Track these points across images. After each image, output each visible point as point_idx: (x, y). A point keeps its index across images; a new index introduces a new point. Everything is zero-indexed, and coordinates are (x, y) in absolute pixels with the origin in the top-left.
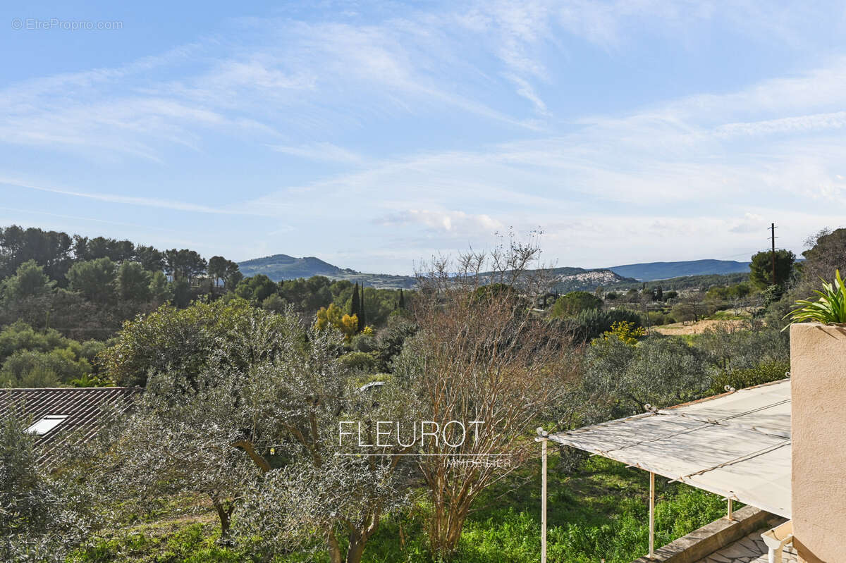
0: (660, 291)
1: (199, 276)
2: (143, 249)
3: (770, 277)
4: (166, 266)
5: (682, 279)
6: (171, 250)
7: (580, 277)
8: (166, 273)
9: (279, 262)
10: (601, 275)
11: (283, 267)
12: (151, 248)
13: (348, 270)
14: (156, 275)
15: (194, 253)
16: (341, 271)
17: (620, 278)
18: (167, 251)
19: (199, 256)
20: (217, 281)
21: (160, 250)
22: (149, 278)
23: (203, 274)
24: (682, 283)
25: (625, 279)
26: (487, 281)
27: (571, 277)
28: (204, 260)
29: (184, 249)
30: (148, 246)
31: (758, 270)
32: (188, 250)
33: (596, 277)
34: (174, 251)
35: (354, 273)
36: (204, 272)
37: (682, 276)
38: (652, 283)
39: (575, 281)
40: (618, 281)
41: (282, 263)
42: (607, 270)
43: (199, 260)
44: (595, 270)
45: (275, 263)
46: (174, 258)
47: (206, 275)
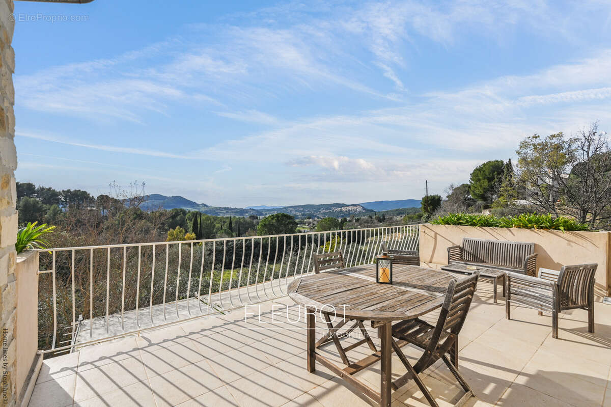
0: (384, 217)
1: (89, 208)
2: (43, 189)
3: (431, 209)
4: (63, 201)
5: (397, 210)
6: (66, 190)
7: (344, 209)
8: (62, 206)
9: (155, 199)
10: (355, 208)
11: (156, 202)
12: (50, 188)
13: (203, 204)
14: (52, 208)
15: (85, 192)
16: (198, 205)
17: (365, 209)
18: (63, 191)
19: (89, 194)
20: (103, 211)
21: (57, 190)
22: (47, 209)
23: (92, 207)
24: (397, 212)
25: (368, 210)
26: (291, 211)
27: (339, 209)
28: (93, 197)
29: (77, 189)
30: (47, 187)
31: (425, 205)
32: (79, 190)
33: (353, 209)
34: (69, 191)
35: (207, 206)
36: (93, 205)
37: (397, 208)
38: (382, 212)
39: (341, 211)
40: (364, 211)
41: (157, 199)
42: (359, 205)
43: (89, 197)
44: (352, 205)
45: (152, 200)
46: (69, 195)
47: (94, 207)
